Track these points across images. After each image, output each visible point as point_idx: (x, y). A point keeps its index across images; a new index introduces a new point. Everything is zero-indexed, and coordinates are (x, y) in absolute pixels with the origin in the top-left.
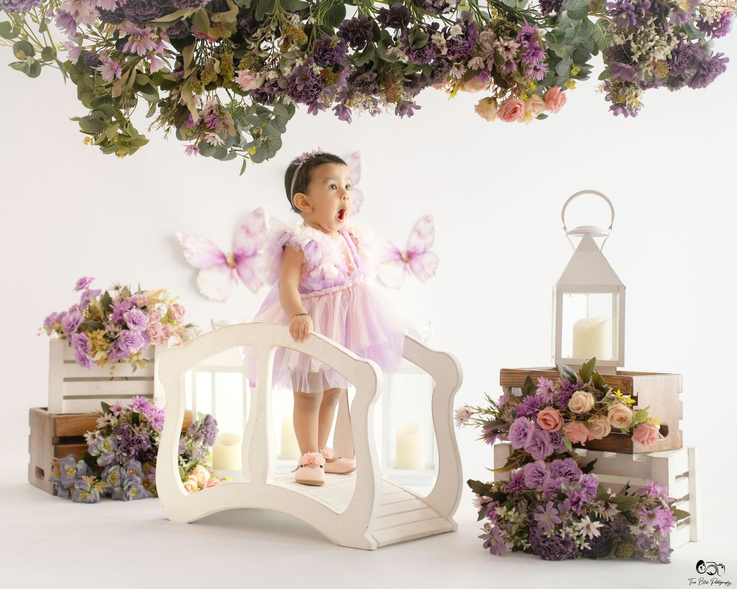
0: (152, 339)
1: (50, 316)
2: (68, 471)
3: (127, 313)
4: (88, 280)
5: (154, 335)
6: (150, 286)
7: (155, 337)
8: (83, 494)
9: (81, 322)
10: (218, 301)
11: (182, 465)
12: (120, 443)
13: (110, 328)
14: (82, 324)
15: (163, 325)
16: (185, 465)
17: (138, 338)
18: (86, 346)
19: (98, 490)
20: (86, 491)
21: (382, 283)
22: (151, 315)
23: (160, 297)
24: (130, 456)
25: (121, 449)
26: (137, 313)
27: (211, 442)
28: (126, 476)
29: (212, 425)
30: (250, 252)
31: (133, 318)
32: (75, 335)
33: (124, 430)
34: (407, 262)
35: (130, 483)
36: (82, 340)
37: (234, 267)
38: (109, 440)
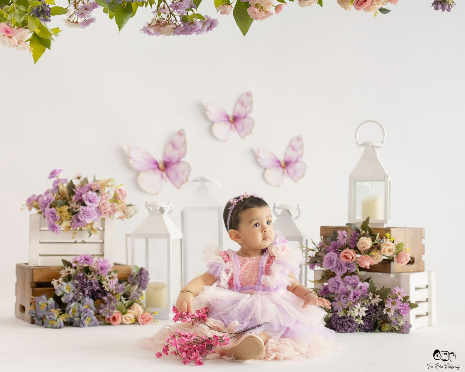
0: (103, 213)
1: (31, 197)
2: (42, 305)
3: (85, 194)
4: (57, 171)
5: (104, 210)
6: (101, 177)
7: (105, 212)
8: (52, 322)
9: (52, 200)
10: (152, 194)
11: (123, 302)
12: (77, 286)
13: (73, 205)
14: (53, 202)
15: (111, 204)
16: (125, 302)
17: (92, 212)
18: (55, 217)
19: (62, 319)
20: (54, 320)
21: (267, 183)
22: (102, 197)
23: (109, 184)
24: (85, 295)
25: (78, 290)
26: (92, 195)
27: (144, 287)
28: (83, 309)
29: (144, 274)
30: (175, 160)
31: (89, 198)
32: (47, 209)
33: (80, 277)
34: (284, 168)
35: (85, 315)
36: (52, 213)
37: (163, 171)
38: (70, 284)
